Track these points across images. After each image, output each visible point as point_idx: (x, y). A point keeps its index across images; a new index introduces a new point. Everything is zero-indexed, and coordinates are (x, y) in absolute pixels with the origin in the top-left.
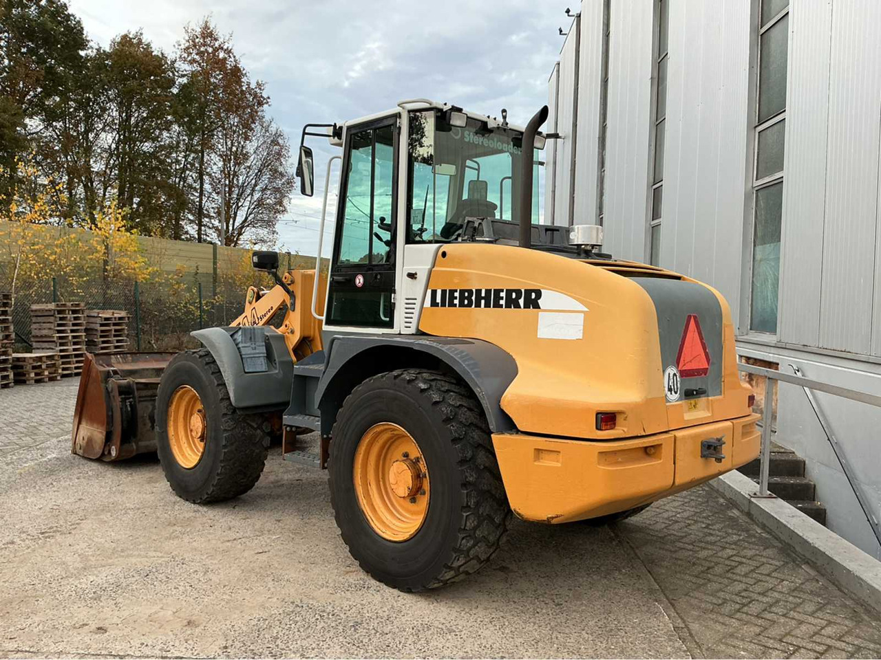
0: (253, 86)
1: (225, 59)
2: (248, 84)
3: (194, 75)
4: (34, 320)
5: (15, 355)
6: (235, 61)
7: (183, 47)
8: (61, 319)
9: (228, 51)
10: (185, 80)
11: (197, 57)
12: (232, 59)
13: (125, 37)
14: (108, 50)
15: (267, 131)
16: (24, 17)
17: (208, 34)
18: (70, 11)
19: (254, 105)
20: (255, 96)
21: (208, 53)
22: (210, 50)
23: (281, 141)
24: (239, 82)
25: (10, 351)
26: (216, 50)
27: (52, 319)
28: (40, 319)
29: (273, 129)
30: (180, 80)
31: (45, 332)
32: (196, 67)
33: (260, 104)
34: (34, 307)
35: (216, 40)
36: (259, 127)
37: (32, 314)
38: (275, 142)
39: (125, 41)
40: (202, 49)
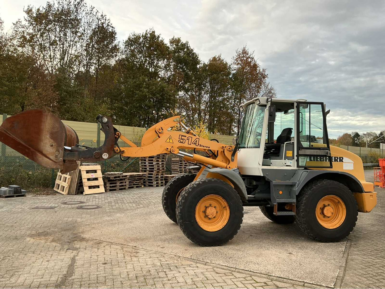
0: (261, 71)
1: (251, 62)
2: (259, 70)
3: (239, 69)
4: (172, 164)
5: (165, 175)
6: (255, 62)
7: (235, 58)
8: (181, 163)
9: (252, 58)
10: (234, 72)
11: (240, 62)
12: (254, 61)
13: (214, 57)
14: (207, 64)
15: (267, 88)
16: (179, 56)
17: (244, 52)
18: (194, 52)
19: (261, 78)
20: (262, 74)
21: (244, 60)
22: (245, 59)
23: (272, 92)
24: (256, 70)
25: (164, 174)
26: (248, 58)
27: (178, 164)
28: (174, 164)
29: (269, 87)
30: (232, 72)
31: (175, 168)
32: (239, 66)
33: (264, 78)
34: (173, 159)
35: (248, 54)
36: (264, 87)
37: (172, 162)
38: (270, 92)
39: (214, 59)
40: (242, 59)
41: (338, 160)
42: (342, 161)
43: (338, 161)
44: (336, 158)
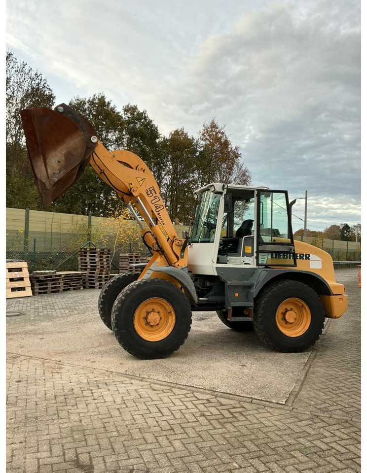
0: (233, 149)
1: (221, 137)
2: (231, 148)
3: (206, 147)
4: (120, 260)
5: (111, 275)
6: (226, 137)
7: (202, 133)
8: (131, 260)
9: (223, 133)
10: (202, 149)
11: (208, 137)
12: (224, 137)
13: (176, 131)
14: (168, 138)
15: (240, 169)
16: (134, 128)
17: (214, 126)
18: (153, 123)
19: (234, 158)
20: (234, 153)
21: (213, 135)
22: (214, 133)
23: (247, 174)
24: (227, 147)
25: (109, 272)
26: (217, 133)
27: (127, 260)
28: (123, 260)
29: (243, 169)
30: (199, 149)
31: (124, 265)
32: (207, 142)
33: (237, 157)
34: (121, 255)
35: (217, 128)
36: (236, 168)
37: (120, 258)
38: (244, 175)
39: (176, 133)
40: (211, 133)
41: (304, 257)
42: (309, 259)
43: (303, 259)
44: (302, 256)
